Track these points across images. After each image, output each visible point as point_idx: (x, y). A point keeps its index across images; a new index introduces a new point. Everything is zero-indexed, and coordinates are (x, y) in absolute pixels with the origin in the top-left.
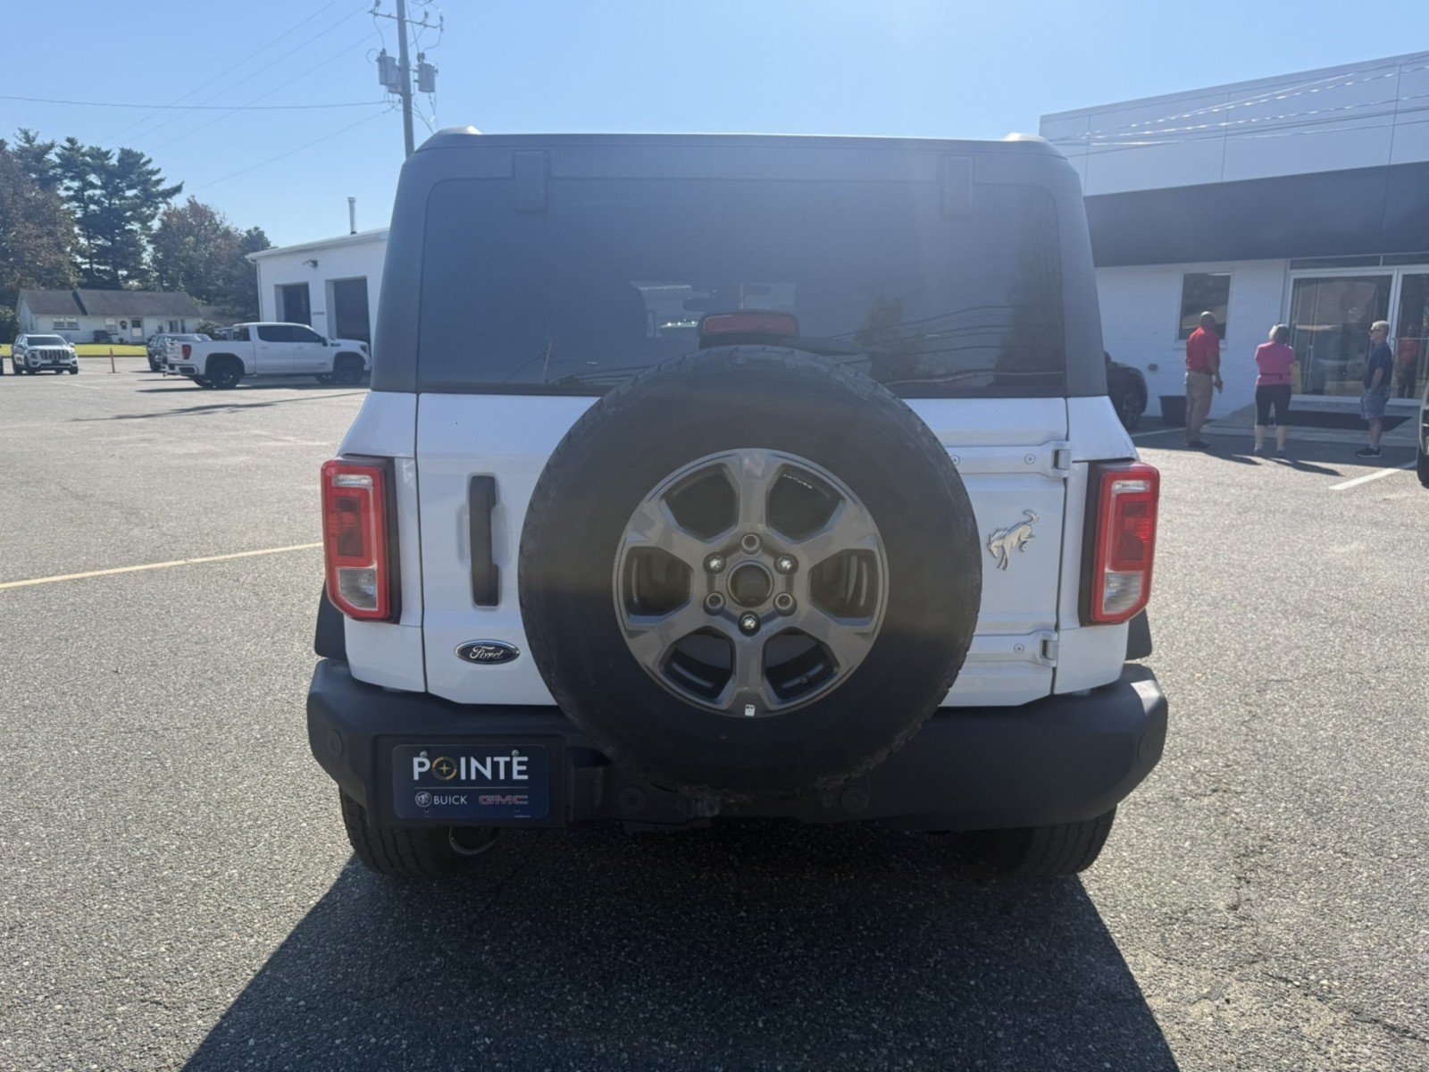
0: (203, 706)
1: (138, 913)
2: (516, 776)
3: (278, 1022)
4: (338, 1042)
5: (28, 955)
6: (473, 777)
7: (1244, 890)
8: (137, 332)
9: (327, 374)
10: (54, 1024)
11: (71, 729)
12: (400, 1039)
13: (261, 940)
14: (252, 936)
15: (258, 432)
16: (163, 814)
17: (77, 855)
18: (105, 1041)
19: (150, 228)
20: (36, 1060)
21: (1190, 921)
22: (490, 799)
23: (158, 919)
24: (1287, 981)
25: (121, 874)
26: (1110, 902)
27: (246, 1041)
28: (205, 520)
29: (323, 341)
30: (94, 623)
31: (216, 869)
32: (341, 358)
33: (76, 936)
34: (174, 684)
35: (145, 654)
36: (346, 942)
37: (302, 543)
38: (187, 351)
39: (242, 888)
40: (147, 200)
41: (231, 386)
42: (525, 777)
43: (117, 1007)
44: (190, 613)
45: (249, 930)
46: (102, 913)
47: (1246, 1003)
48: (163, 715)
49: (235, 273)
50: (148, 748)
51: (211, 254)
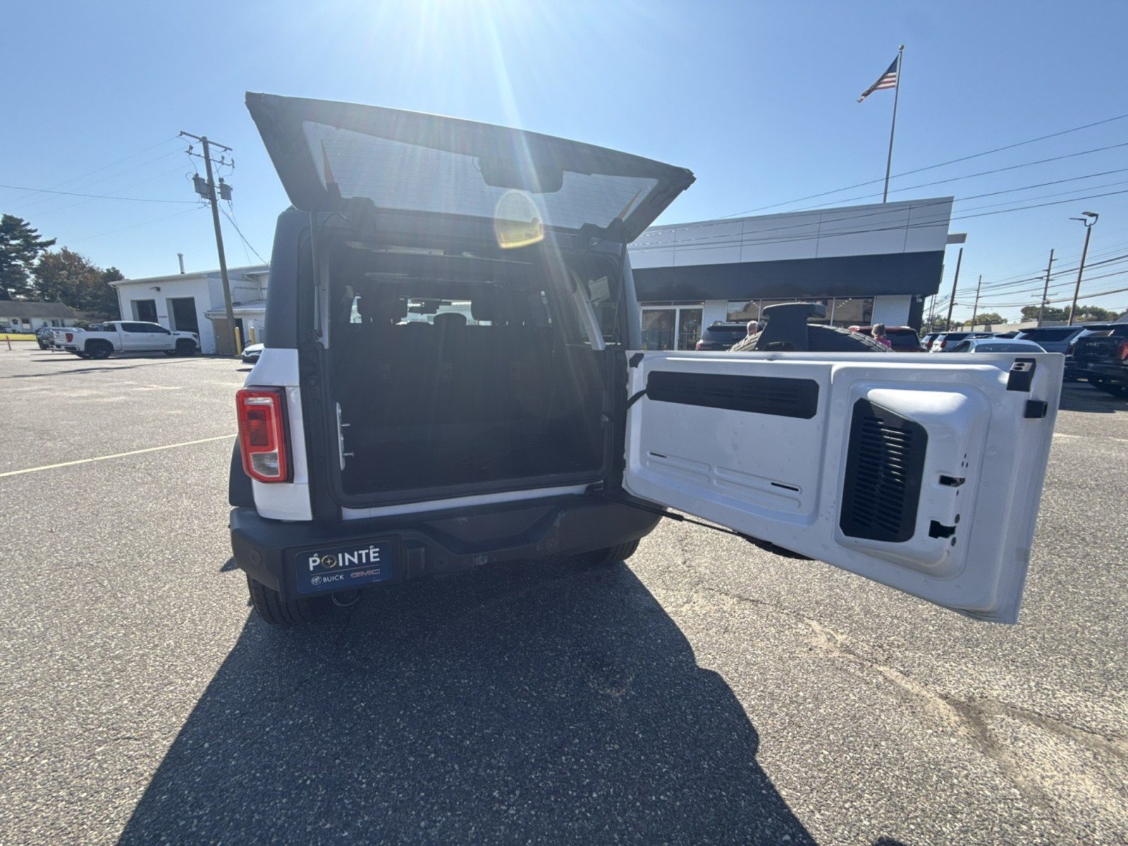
0: (125, 544)
1: (100, 683)
2: (372, 560)
3: (222, 728)
4: (267, 729)
5: (10, 732)
6: (347, 563)
7: (686, 555)
8: (26, 326)
9: (172, 350)
10: (43, 774)
11: (20, 572)
12: (308, 717)
13: (199, 680)
14: (192, 679)
15: (130, 383)
16: (108, 615)
17: (42, 655)
18: (90, 775)
19: (32, 264)
20: (31, 804)
21: (671, 572)
22: (358, 574)
23: (118, 683)
24: (712, 590)
25: (81, 660)
26: (638, 569)
27: (203, 745)
28: (102, 434)
29: (169, 333)
30: (26, 503)
31: (156, 643)
32: (180, 341)
33: (51, 709)
34: (100, 533)
35: (72, 518)
36: (259, 668)
37: (175, 443)
38: (70, 337)
39: (179, 650)
40: (28, 247)
41: (105, 357)
42: (378, 559)
43: (95, 749)
44: (103, 490)
45: (189, 676)
46: (70, 688)
47: (702, 602)
48: (95, 554)
49: (100, 293)
50: (86, 576)
51: (80, 282)
